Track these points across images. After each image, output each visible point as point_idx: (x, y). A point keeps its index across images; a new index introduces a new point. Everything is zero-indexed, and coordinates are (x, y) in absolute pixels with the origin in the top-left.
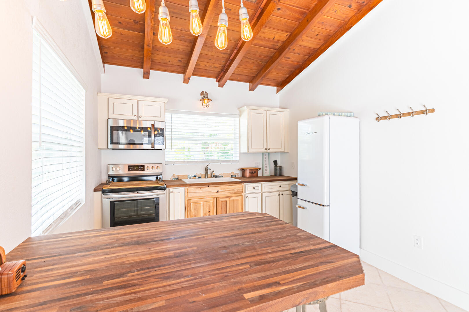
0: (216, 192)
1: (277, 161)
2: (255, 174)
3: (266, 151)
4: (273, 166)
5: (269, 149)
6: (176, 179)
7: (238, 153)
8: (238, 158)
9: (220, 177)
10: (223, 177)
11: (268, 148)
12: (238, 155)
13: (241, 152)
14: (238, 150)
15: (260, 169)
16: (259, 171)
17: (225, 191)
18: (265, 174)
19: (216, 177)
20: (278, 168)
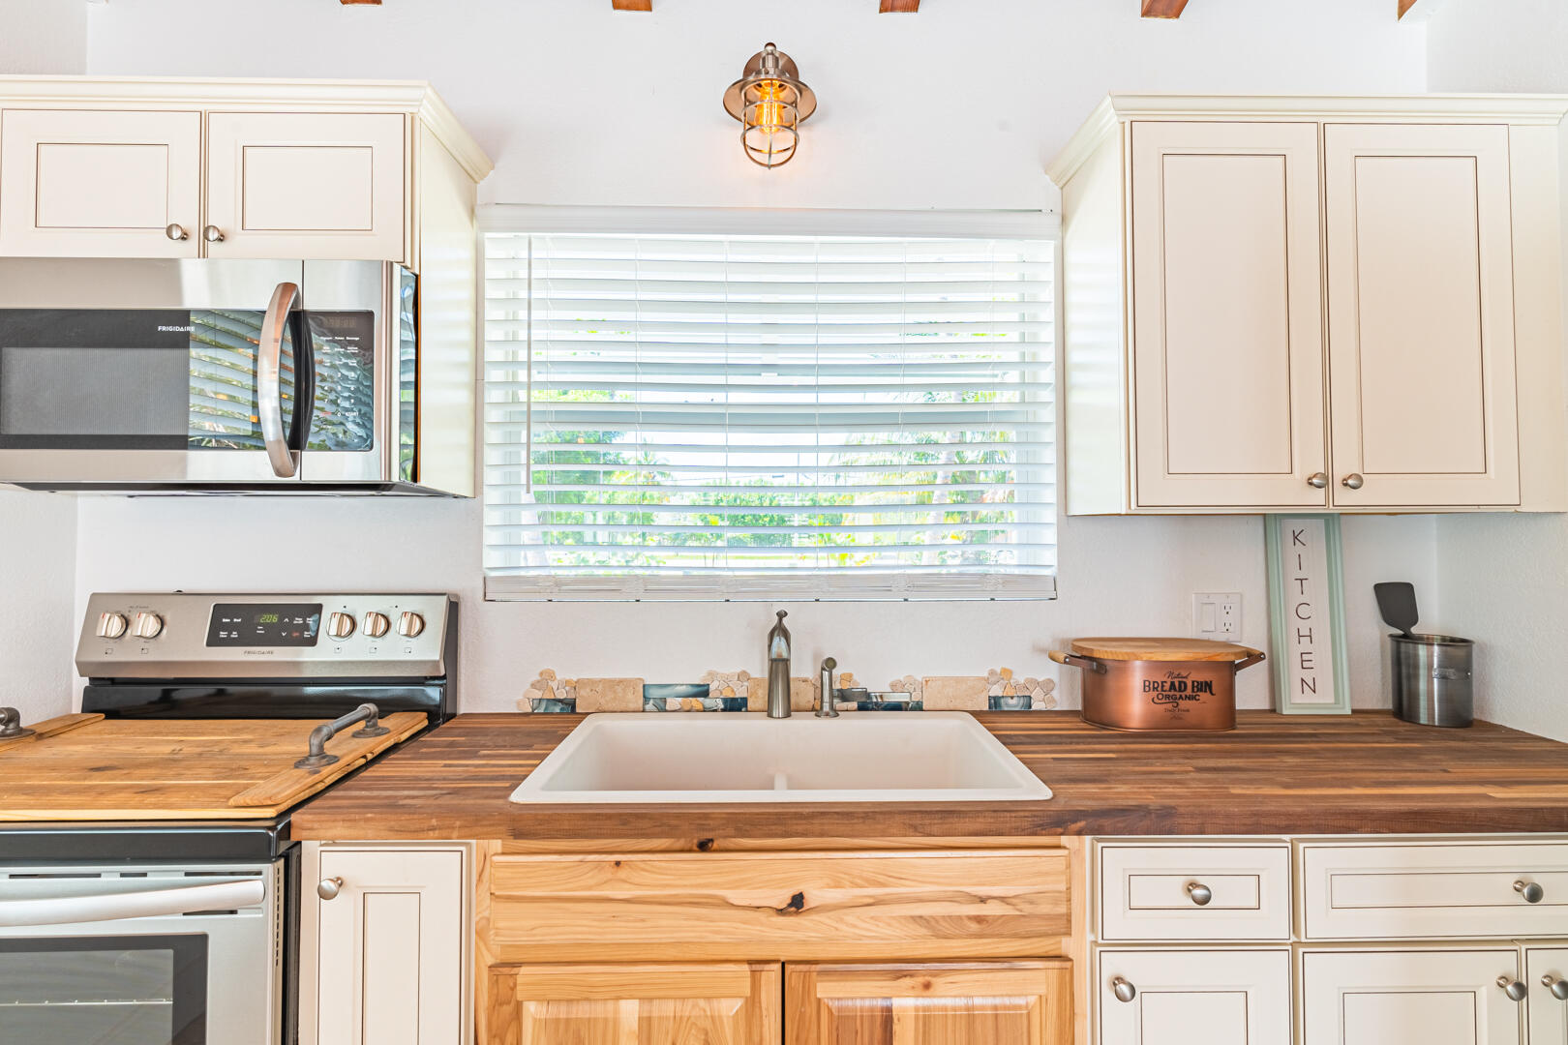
0: (781, 912)
1: (1407, 589)
2: (1203, 707)
3: (1317, 497)
4: (1372, 631)
5: (1354, 483)
6: (557, 710)
7: (1050, 516)
8: (1050, 557)
9: (897, 707)
10: (918, 707)
11: (1340, 472)
12: (1050, 536)
13: (1076, 509)
14: (1051, 495)
15: (1253, 657)
16: (1242, 678)
17: (877, 902)
18: (1297, 702)
19: (862, 708)
20: (1430, 657)
